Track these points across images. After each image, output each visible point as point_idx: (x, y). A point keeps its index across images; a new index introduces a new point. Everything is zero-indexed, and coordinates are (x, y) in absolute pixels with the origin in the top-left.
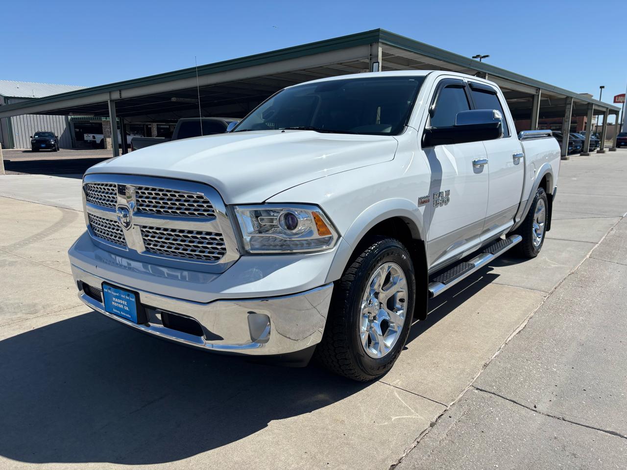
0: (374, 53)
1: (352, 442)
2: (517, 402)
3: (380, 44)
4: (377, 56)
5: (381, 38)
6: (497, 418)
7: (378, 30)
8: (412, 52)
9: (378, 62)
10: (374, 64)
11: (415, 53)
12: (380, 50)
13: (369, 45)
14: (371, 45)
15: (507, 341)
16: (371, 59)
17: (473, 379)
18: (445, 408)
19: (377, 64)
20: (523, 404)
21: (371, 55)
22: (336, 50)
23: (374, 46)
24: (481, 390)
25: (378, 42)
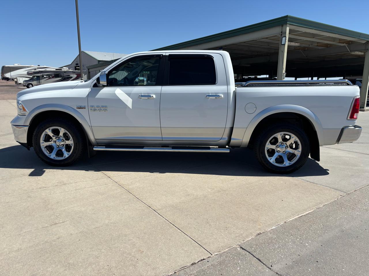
0: (284, 31)
1: (138, 264)
2: (261, 260)
3: (287, 25)
4: (286, 33)
5: (289, 21)
6: (239, 268)
7: (287, 16)
8: (313, 29)
9: (286, 37)
10: (283, 38)
11: (315, 29)
12: (288, 29)
13: (281, 26)
14: (282, 26)
15: (287, 221)
16: (281, 35)
17: (244, 241)
18: (210, 255)
19: (285, 38)
20: (264, 263)
21: (281, 32)
22: (262, 29)
23: (284, 27)
24: (243, 249)
25: (287, 24)
